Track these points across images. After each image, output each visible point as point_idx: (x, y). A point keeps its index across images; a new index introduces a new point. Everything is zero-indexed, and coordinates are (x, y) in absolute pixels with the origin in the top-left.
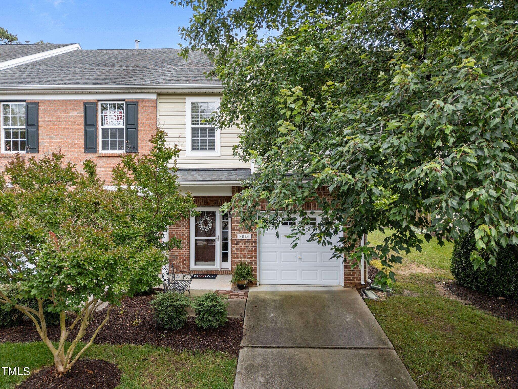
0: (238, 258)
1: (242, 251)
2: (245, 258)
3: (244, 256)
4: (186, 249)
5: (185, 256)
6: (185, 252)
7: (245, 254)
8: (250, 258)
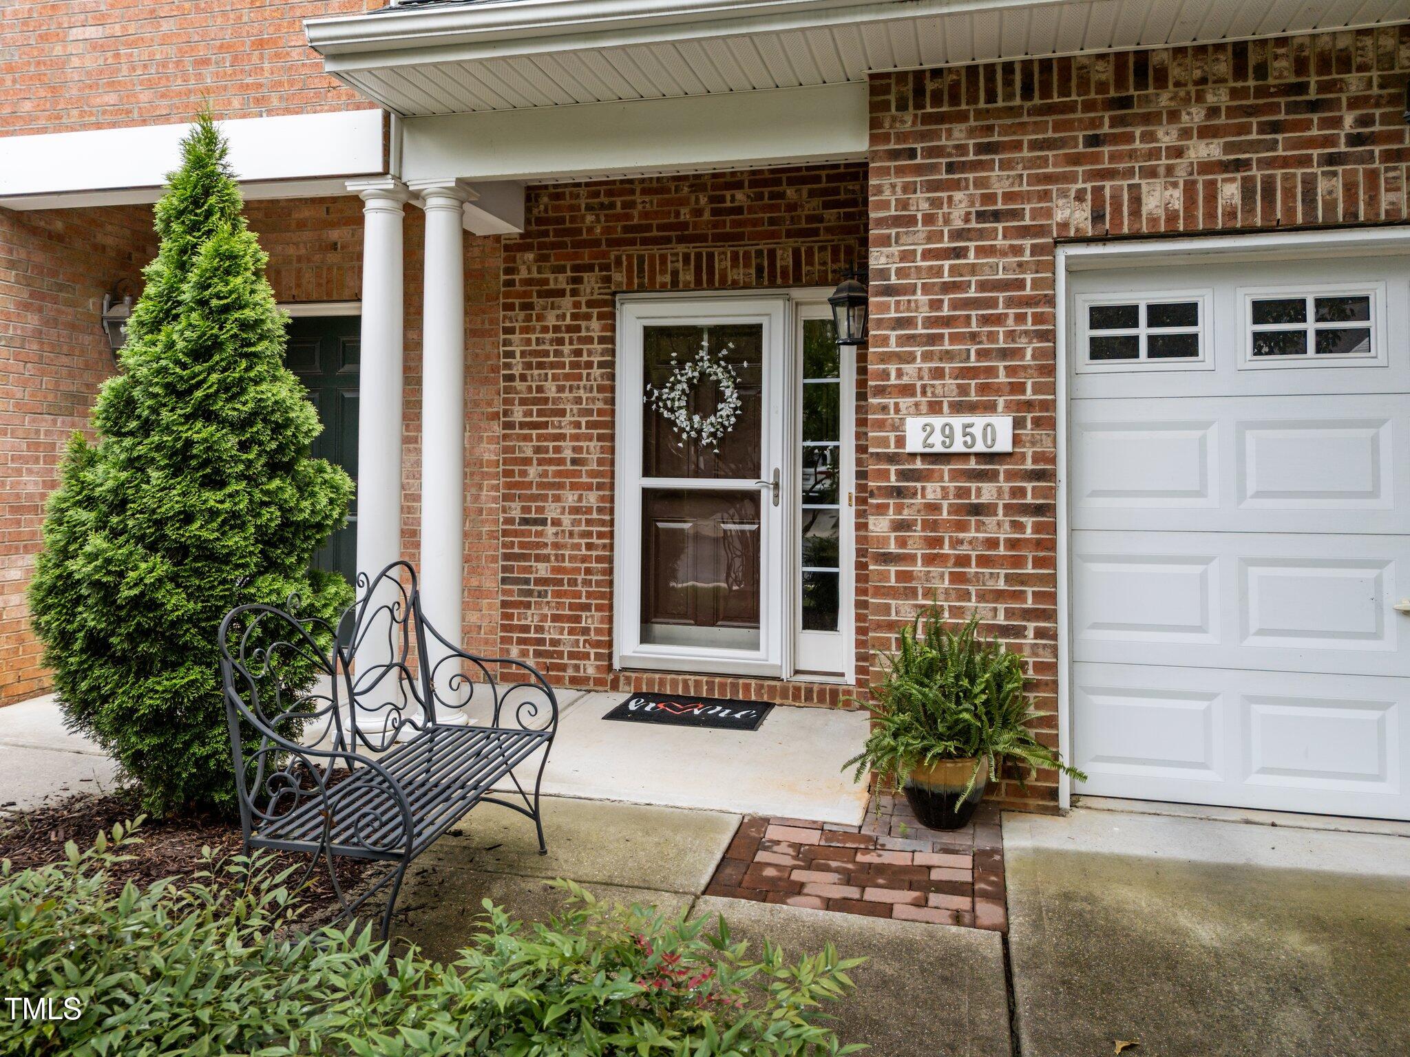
0: (913, 593)
1: (938, 542)
2: (966, 596)
3: (957, 578)
4: (590, 546)
5: (587, 583)
6: (584, 559)
7: (963, 561)
8: (999, 595)
